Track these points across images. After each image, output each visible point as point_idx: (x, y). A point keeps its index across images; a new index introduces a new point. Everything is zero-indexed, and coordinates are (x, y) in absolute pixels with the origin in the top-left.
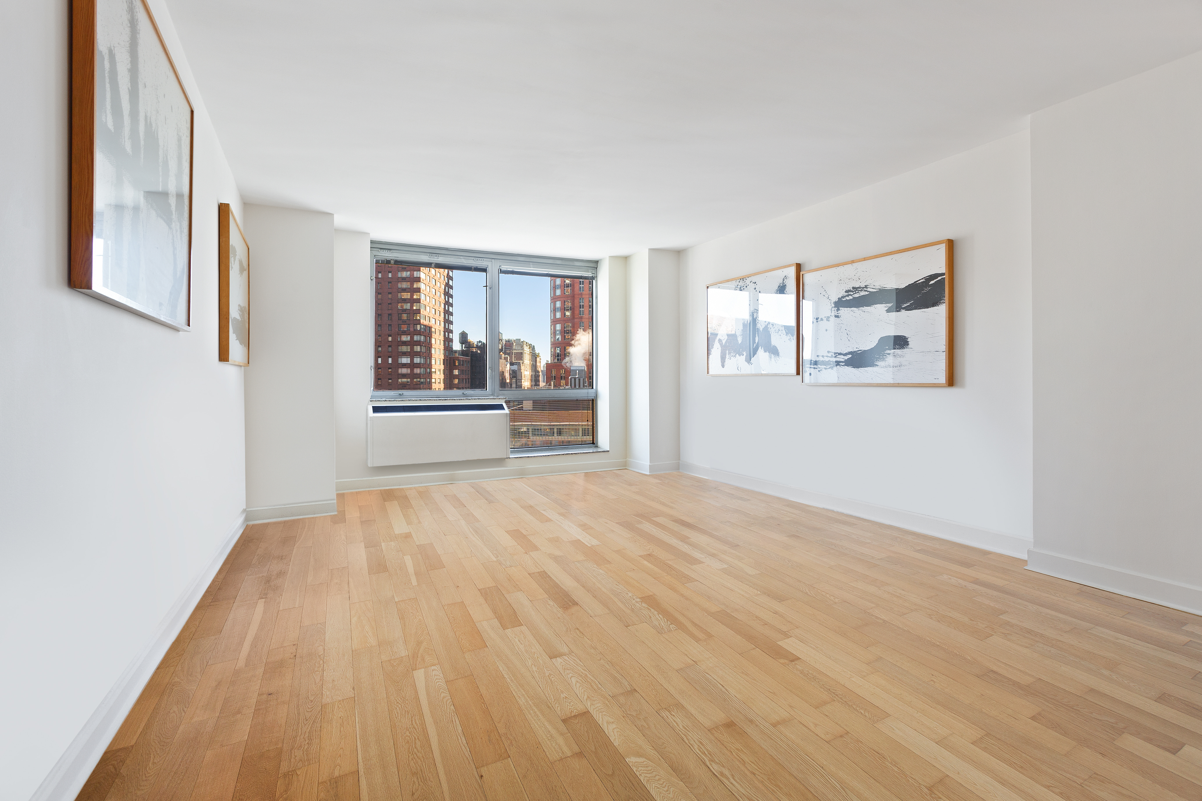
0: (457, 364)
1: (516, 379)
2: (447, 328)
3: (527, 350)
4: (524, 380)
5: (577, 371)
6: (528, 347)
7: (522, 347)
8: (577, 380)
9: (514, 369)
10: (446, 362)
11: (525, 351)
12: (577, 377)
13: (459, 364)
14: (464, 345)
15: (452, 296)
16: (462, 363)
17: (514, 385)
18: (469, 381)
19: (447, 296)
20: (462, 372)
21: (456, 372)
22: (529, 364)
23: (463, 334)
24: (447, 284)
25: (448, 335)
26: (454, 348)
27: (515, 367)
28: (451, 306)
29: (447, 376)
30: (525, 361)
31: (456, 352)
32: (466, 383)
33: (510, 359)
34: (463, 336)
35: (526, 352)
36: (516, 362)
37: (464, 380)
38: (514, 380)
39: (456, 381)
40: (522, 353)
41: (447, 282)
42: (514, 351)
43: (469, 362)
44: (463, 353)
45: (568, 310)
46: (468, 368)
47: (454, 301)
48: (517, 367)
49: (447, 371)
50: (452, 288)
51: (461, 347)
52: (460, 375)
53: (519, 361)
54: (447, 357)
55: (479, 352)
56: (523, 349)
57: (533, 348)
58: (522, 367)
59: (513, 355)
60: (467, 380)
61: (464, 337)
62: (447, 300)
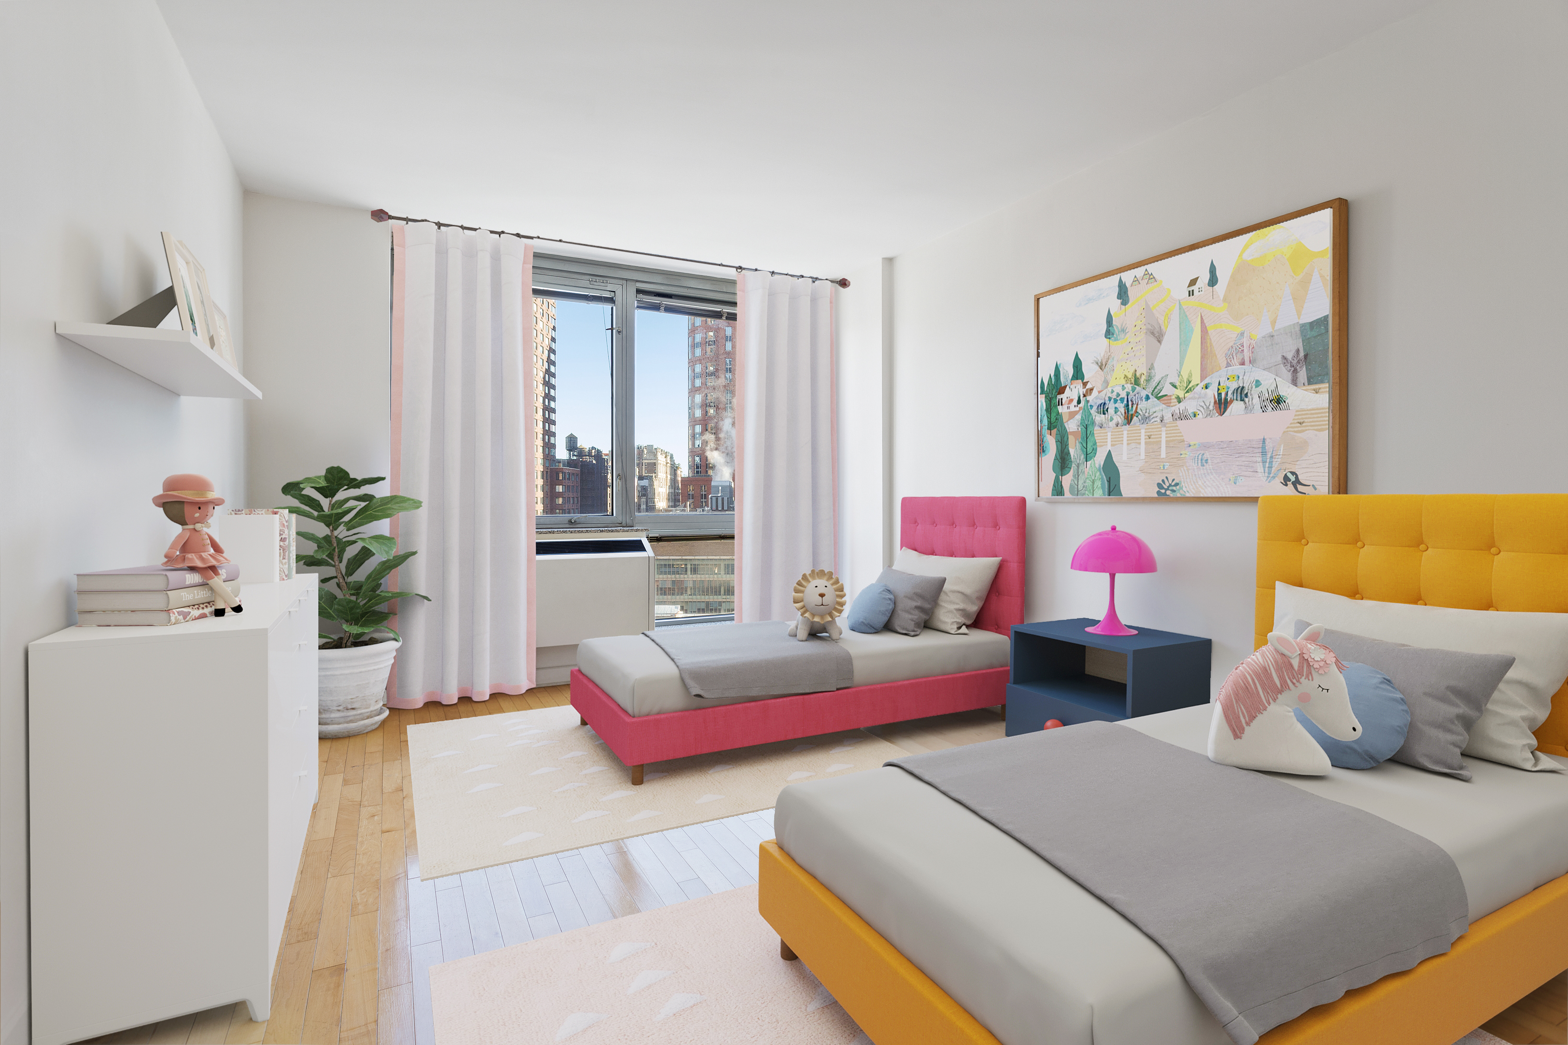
0: (561, 478)
1: (647, 498)
2: (547, 429)
3: (661, 459)
4: (658, 499)
5: (720, 488)
6: (664, 455)
7: (655, 455)
8: (720, 500)
9: (643, 485)
10: (545, 475)
11: (659, 462)
12: (719, 495)
13: (564, 478)
14: (572, 452)
15: (554, 387)
16: (567, 476)
17: (643, 507)
18: (578, 501)
19: (547, 386)
20: (567, 488)
21: (560, 489)
22: (665, 478)
23: (571, 438)
24: (547, 371)
25: (549, 439)
26: (558, 457)
27: (645, 483)
28: (552, 401)
29: (547, 494)
30: (659, 474)
31: (559, 461)
32: (573, 503)
33: (639, 472)
34: (571, 440)
35: (661, 462)
36: (647, 476)
37: (571, 499)
38: (643, 500)
39: (560, 501)
40: (655, 464)
41: (547, 368)
42: (644, 461)
43: (577, 475)
44: (570, 463)
45: (710, 406)
46: (577, 483)
47: (557, 393)
48: (648, 482)
49: (546, 488)
50: (554, 375)
51: (568, 455)
52: (565, 492)
53: (651, 475)
54: (548, 469)
55: (594, 462)
56: (656, 459)
57: (672, 457)
58: (656, 483)
59: (644, 467)
60: (576, 499)
61: (572, 442)
62: (547, 392)
